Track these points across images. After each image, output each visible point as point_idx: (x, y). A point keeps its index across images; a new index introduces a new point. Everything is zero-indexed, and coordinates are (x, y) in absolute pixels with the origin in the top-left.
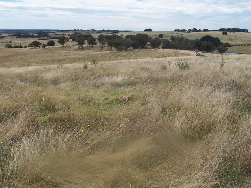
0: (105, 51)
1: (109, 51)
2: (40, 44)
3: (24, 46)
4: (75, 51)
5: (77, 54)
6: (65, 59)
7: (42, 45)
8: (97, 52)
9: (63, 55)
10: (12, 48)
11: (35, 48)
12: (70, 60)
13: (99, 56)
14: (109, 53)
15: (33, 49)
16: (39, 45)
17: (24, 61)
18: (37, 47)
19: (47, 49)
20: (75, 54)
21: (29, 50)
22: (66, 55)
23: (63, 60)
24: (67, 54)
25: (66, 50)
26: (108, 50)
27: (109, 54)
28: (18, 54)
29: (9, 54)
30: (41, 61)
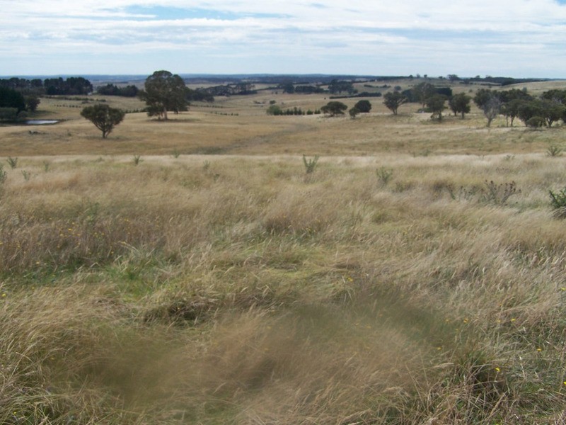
0: (498, 127)
1: (507, 127)
2: (345, 107)
3: (306, 111)
4: (423, 126)
5: (435, 132)
6: (410, 141)
7: (350, 111)
8: (478, 129)
9: (401, 133)
10: (282, 114)
11: (332, 116)
12: (422, 144)
13: (487, 138)
14: (508, 132)
15: (330, 119)
16: (342, 111)
17: (323, 144)
18: (337, 113)
19: (359, 119)
20: (429, 133)
21: (320, 119)
22: (410, 134)
23: (407, 144)
24: (409, 131)
25: (402, 122)
26: (503, 126)
27: (509, 135)
28: (301, 127)
29: (283, 127)
30: (360, 144)
